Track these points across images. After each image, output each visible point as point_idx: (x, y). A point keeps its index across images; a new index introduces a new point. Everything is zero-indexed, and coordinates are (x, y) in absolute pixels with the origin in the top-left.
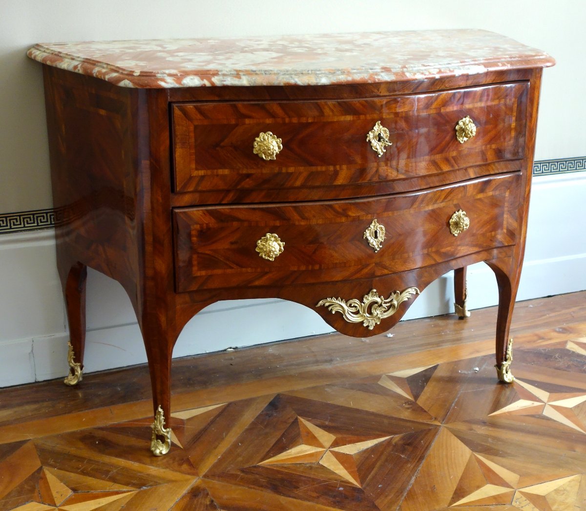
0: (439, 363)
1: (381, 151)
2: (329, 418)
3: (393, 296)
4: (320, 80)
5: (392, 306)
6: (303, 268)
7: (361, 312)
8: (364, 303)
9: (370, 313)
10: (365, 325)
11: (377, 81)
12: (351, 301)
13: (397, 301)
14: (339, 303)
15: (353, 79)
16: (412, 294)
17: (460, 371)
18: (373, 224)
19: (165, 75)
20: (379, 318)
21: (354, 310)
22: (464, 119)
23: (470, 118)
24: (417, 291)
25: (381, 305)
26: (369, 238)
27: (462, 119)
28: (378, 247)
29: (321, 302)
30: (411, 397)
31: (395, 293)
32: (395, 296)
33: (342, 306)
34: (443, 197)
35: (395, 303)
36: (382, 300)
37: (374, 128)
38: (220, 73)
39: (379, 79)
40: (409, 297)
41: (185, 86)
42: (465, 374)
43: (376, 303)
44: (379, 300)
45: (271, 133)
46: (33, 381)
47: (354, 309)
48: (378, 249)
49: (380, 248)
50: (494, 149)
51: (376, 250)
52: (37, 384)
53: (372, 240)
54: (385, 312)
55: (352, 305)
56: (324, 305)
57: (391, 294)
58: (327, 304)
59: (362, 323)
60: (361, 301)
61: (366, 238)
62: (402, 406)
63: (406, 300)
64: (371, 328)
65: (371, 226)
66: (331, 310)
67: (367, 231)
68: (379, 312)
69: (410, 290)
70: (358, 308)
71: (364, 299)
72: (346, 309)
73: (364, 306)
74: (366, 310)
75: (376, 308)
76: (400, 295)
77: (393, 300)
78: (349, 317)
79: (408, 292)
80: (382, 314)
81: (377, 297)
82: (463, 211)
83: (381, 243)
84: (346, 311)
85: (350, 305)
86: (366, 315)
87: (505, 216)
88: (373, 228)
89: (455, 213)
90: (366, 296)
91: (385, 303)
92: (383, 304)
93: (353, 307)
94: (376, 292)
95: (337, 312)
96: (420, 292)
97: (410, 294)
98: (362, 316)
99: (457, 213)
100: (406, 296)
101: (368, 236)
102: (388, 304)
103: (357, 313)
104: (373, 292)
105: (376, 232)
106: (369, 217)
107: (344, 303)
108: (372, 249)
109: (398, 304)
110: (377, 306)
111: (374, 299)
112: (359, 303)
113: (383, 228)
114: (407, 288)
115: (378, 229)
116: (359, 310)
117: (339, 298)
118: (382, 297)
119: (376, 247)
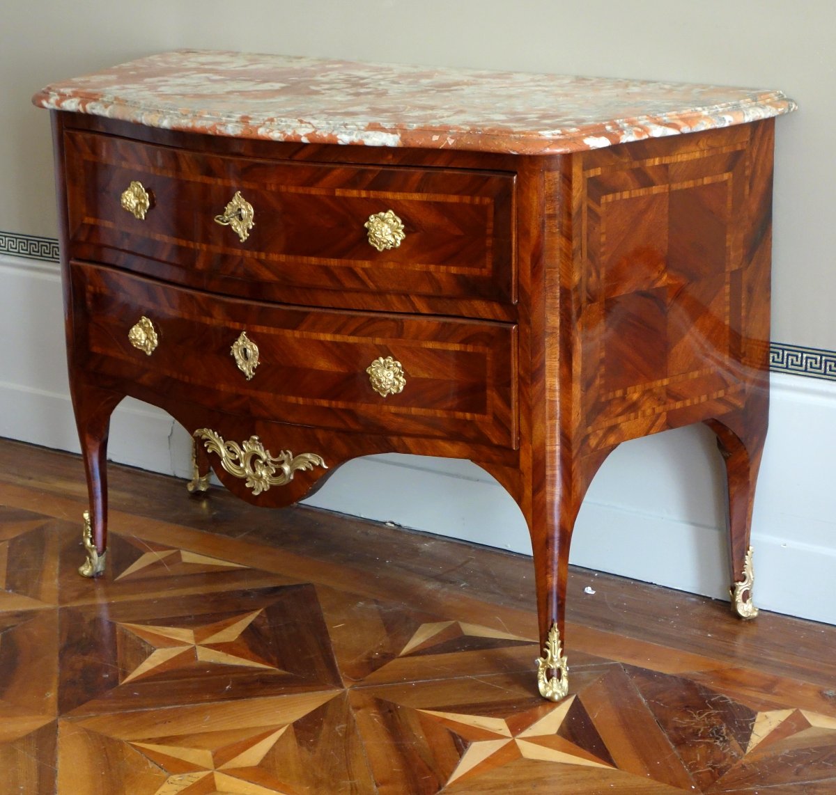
1: (244, 236)
2: (282, 625)
3: (283, 456)
4: (162, 122)
5: (280, 472)
6: (175, 375)
7: (242, 465)
8: (244, 451)
9: (254, 470)
10: (247, 485)
11: (218, 133)
12: (229, 442)
13: (291, 466)
14: (215, 439)
15: (193, 127)
16: (313, 465)
18: (241, 337)
19: (56, 94)
20: (265, 482)
21: (231, 457)
22: (382, 214)
23: (397, 213)
24: (320, 461)
25: (266, 463)
26: (237, 357)
27: (378, 213)
28: (250, 374)
29: (197, 431)
30: (405, 654)
31: (286, 453)
32: (285, 457)
33: (218, 447)
34: (352, 328)
35: (287, 469)
36: (268, 457)
37: (234, 200)
38: (100, 99)
39: (220, 131)
40: (308, 467)
41: (63, 109)
43: (260, 458)
44: (264, 457)
45: (140, 184)
46: (171, 474)
47: (233, 455)
48: (249, 376)
49: (253, 376)
50: (454, 275)
51: (248, 377)
52: (177, 480)
53: (240, 361)
54: (273, 476)
55: (230, 449)
56: (201, 436)
57: (280, 453)
58: (204, 437)
59: (244, 480)
60: (242, 449)
61: (233, 355)
62: (371, 653)
63: (304, 469)
64: (256, 493)
65: (239, 340)
66: (208, 446)
67: (235, 346)
68: (264, 473)
69: (308, 456)
70: (237, 456)
71: (244, 446)
72: (223, 451)
73: (244, 455)
74: (248, 464)
75: (261, 465)
76: (293, 458)
77: (282, 462)
78: (226, 464)
79: (306, 458)
80: (270, 478)
81: (260, 448)
82: (395, 359)
83: (254, 370)
84: (224, 455)
85: (228, 448)
86: (248, 471)
87: (489, 392)
88: (241, 343)
89: (378, 359)
90: (245, 442)
91: (272, 461)
92: (269, 463)
93: (232, 452)
94: (258, 440)
95: (214, 453)
96: (326, 465)
97: (310, 462)
98: (242, 470)
99: (382, 360)
100: (303, 463)
101: (235, 354)
102: (277, 466)
103: (237, 462)
104: (255, 440)
105: (245, 350)
106: (237, 326)
107: (221, 442)
108: (243, 373)
109: (291, 470)
110: (261, 462)
111: (256, 450)
112: (237, 449)
113: (256, 348)
114: (305, 452)
115: (249, 347)
116: (238, 459)
117: (216, 433)
118: (268, 451)
119: (247, 373)
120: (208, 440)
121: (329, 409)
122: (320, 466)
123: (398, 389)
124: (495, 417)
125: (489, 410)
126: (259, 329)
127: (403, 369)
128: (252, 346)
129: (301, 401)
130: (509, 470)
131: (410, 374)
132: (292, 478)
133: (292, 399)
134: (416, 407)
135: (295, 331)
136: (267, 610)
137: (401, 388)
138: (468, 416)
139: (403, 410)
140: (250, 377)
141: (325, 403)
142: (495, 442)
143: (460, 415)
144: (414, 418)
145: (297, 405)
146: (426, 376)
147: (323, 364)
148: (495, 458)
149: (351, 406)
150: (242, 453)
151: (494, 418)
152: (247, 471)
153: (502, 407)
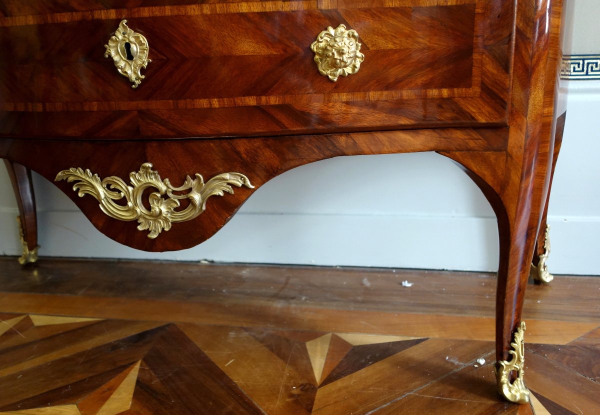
0: (431, 337)
2: (171, 375)
3: (190, 182)
5: (187, 203)
6: (21, 107)
7: (130, 204)
8: (133, 186)
9: (148, 208)
10: (140, 228)
12: (108, 179)
13: (201, 193)
14: (87, 179)
16: (234, 186)
17: (447, 358)
18: (121, 28)
20: (166, 220)
21: (115, 196)
24: (245, 182)
25: (165, 196)
26: (116, 58)
28: (138, 78)
29: (61, 173)
30: (321, 380)
31: (194, 177)
32: (193, 183)
33: (93, 187)
35: (197, 197)
36: (168, 187)
40: (227, 190)
42: (452, 364)
43: (157, 190)
44: (163, 188)
47: (116, 194)
48: (136, 82)
49: (142, 80)
51: (134, 83)
53: (121, 63)
54: (177, 209)
55: (112, 187)
56: (67, 179)
57: (186, 179)
58: (71, 179)
59: (135, 223)
60: (129, 183)
61: (110, 56)
62: (288, 388)
63: (221, 194)
64: (153, 236)
65: (117, 33)
66: (78, 190)
67: (111, 44)
68: (164, 209)
69: (227, 176)
70: (122, 194)
71: (132, 179)
72: (102, 192)
73: (133, 192)
74: (139, 201)
75: (158, 200)
76: (205, 183)
77: (190, 190)
78: (109, 207)
79: (224, 179)
80: (172, 213)
81: (156, 178)
82: (348, 28)
83: (143, 71)
84: (103, 196)
85: (108, 186)
86: (141, 210)
87: (476, 56)
88: (120, 37)
89: (326, 29)
90: (133, 173)
91: (174, 192)
92: (170, 195)
93: (115, 190)
94: (153, 169)
95: (87, 195)
96: (252, 184)
97: (229, 184)
98: (133, 210)
99: (331, 31)
100: (218, 187)
101: (113, 54)
102: (182, 197)
103: (123, 202)
104: (147, 168)
105: (128, 46)
106: (112, 14)
107: (97, 180)
108: (126, 80)
109: (203, 199)
110: (159, 195)
111: (150, 181)
112: (122, 184)
113: (143, 39)
114: (221, 173)
115: (132, 39)
116: (125, 197)
117: (88, 170)
118: (167, 180)
119: (133, 78)
120: (76, 182)
121: (258, 108)
122: (244, 186)
123: (355, 67)
124: (484, 88)
125: (476, 79)
126: (146, 12)
127: (360, 41)
128: (137, 38)
129: (216, 103)
130: (491, 156)
131: (369, 46)
132: (204, 208)
133: (203, 103)
134: (374, 90)
135: (204, 5)
136: (145, 360)
137: (358, 65)
138: (445, 92)
139: (358, 97)
140: (138, 82)
141: (251, 101)
142: (482, 120)
143: (434, 93)
144: (374, 106)
145: (211, 109)
146: (390, 46)
147: (247, 47)
148: (472, 144)
149: (288, 100)
150: (130, 189)
151: (482, 89)
152: (138, 210)
153: (495, 72)
